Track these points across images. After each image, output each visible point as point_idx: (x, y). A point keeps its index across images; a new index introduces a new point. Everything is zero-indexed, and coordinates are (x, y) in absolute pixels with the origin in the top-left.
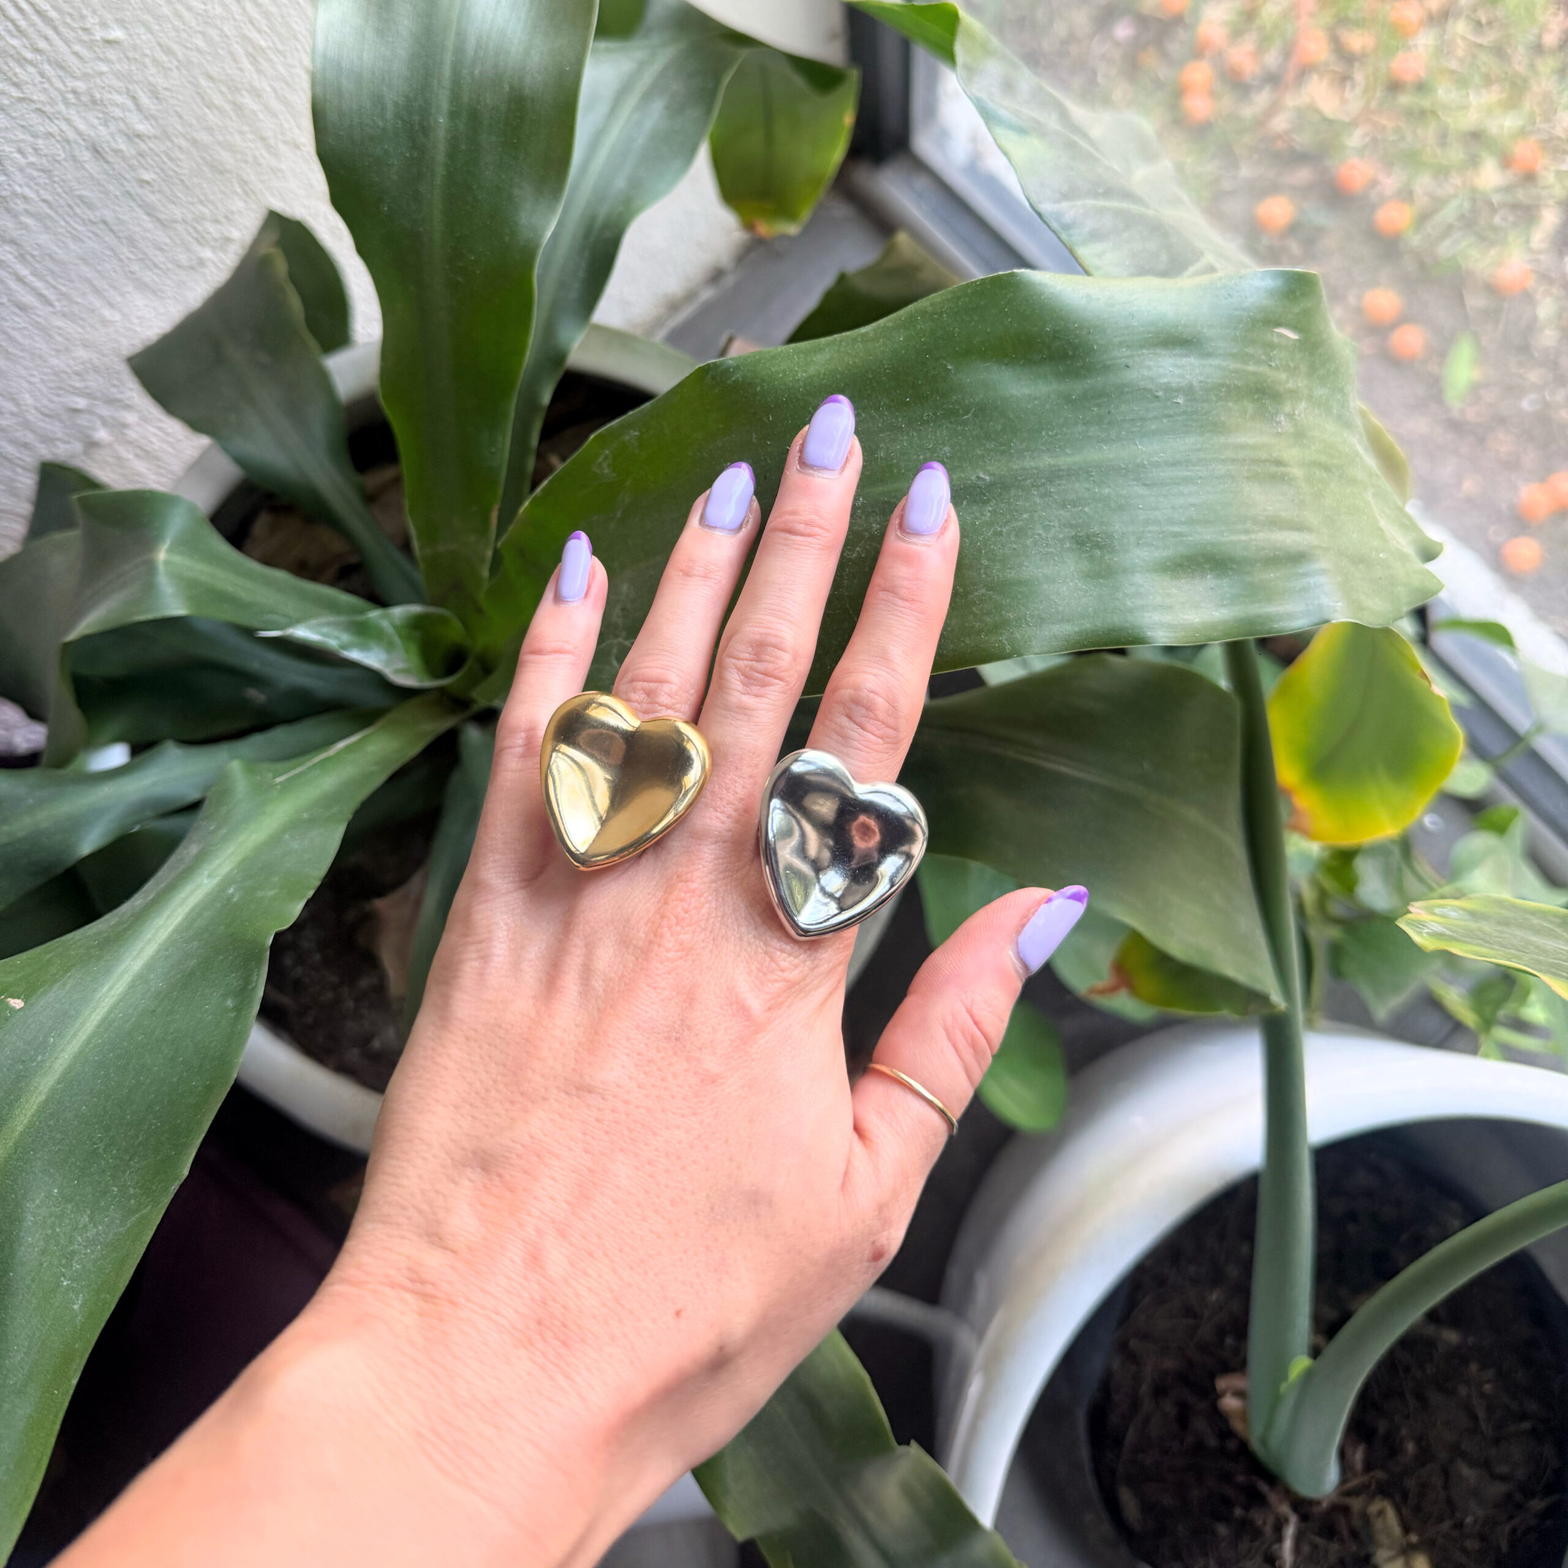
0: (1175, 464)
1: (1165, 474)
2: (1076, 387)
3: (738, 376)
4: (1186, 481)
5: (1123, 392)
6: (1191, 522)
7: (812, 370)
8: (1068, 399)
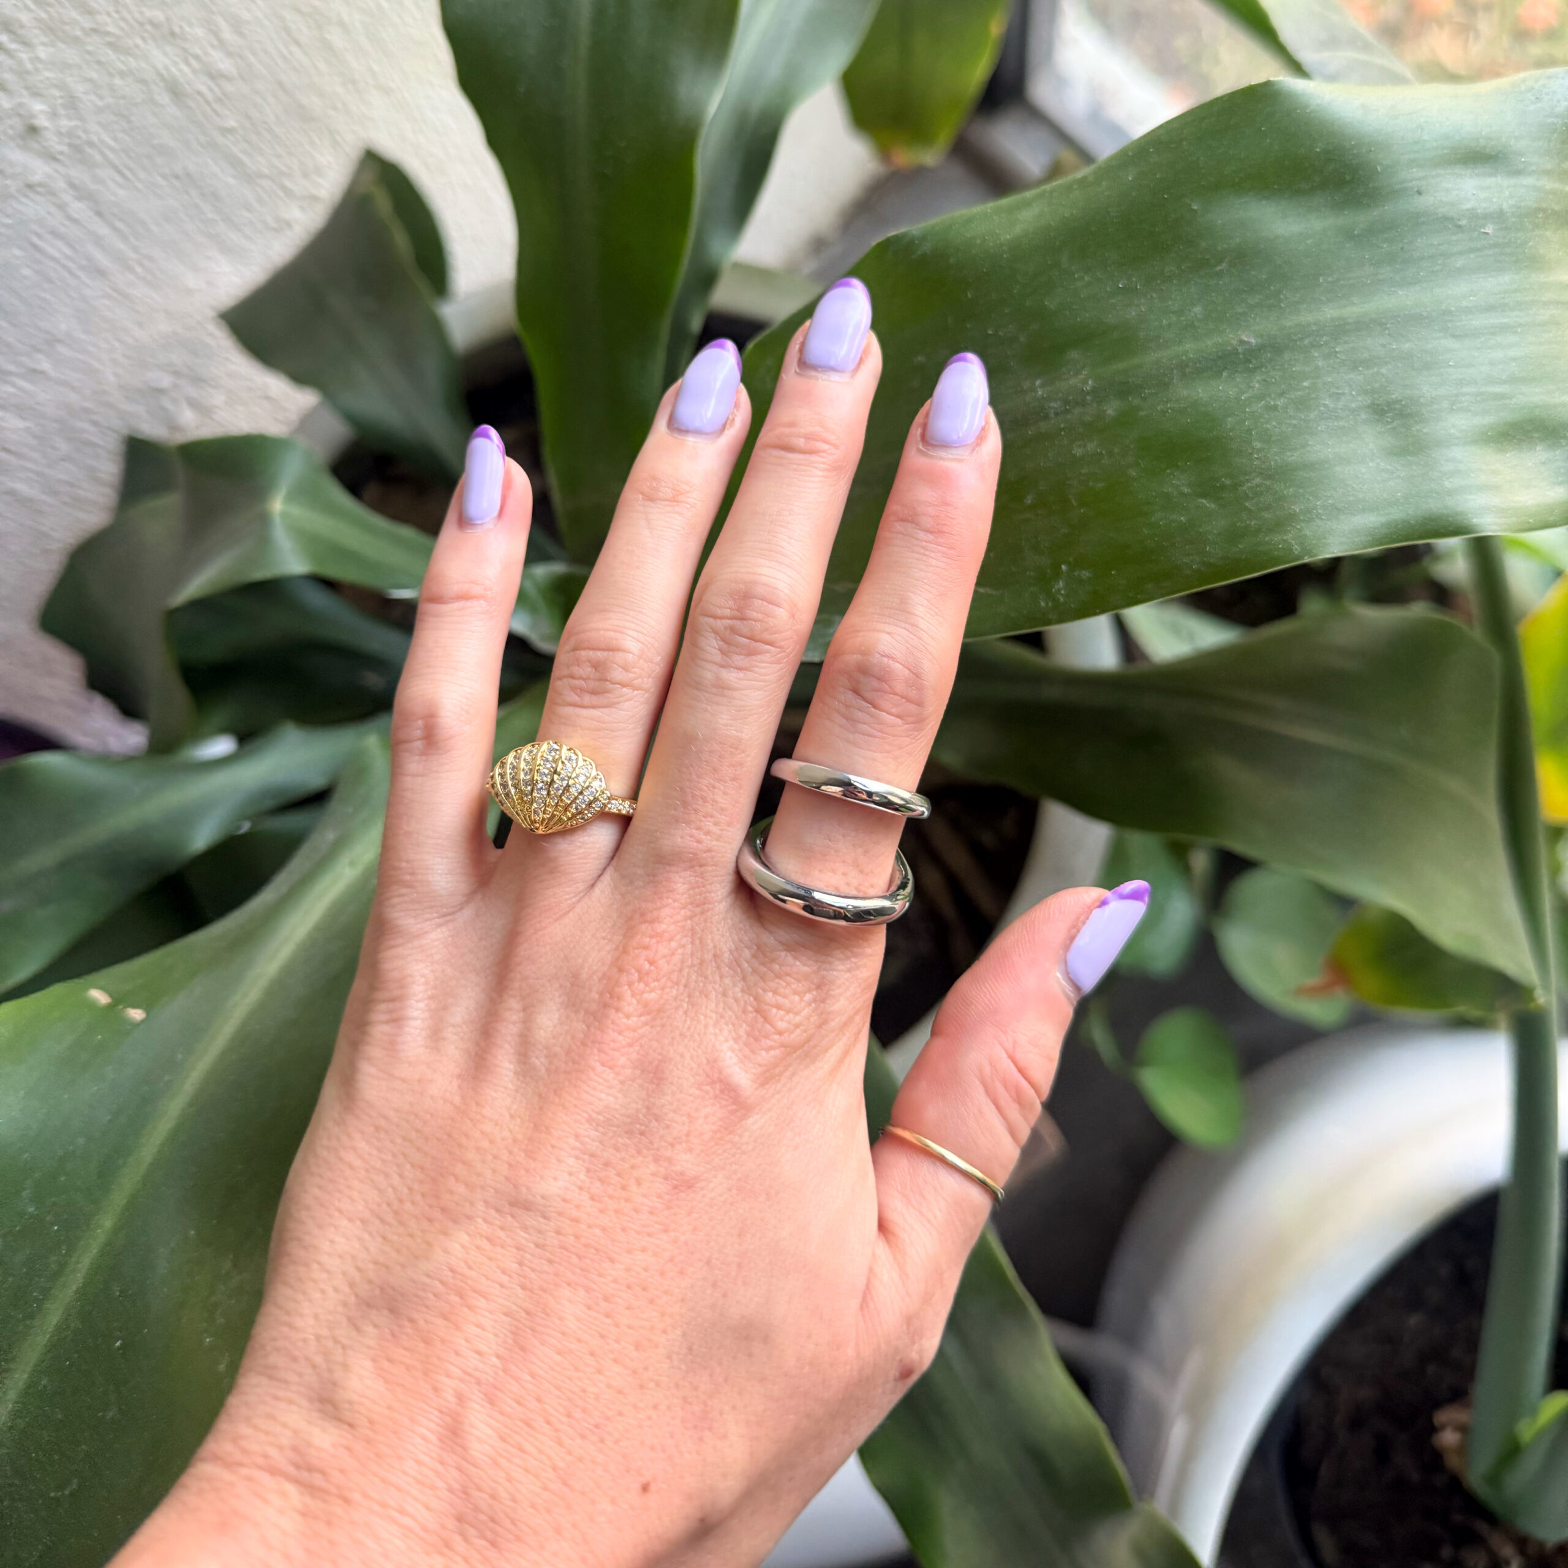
0: (1490, 308)
1: (1479, 321)
2: (1361, 219)
3: (927, 247)
4: (1504, 329)
5: (1419, 221)
6: (1513, 380)
7: (1018, 230)
8: (1350, 235)
